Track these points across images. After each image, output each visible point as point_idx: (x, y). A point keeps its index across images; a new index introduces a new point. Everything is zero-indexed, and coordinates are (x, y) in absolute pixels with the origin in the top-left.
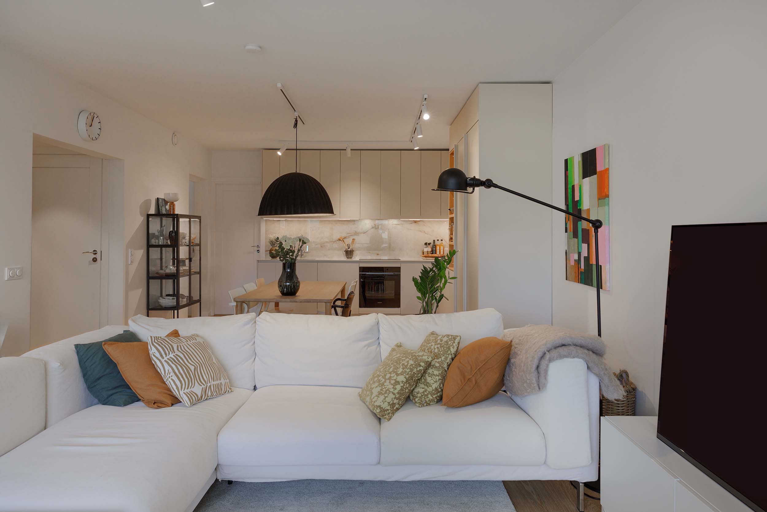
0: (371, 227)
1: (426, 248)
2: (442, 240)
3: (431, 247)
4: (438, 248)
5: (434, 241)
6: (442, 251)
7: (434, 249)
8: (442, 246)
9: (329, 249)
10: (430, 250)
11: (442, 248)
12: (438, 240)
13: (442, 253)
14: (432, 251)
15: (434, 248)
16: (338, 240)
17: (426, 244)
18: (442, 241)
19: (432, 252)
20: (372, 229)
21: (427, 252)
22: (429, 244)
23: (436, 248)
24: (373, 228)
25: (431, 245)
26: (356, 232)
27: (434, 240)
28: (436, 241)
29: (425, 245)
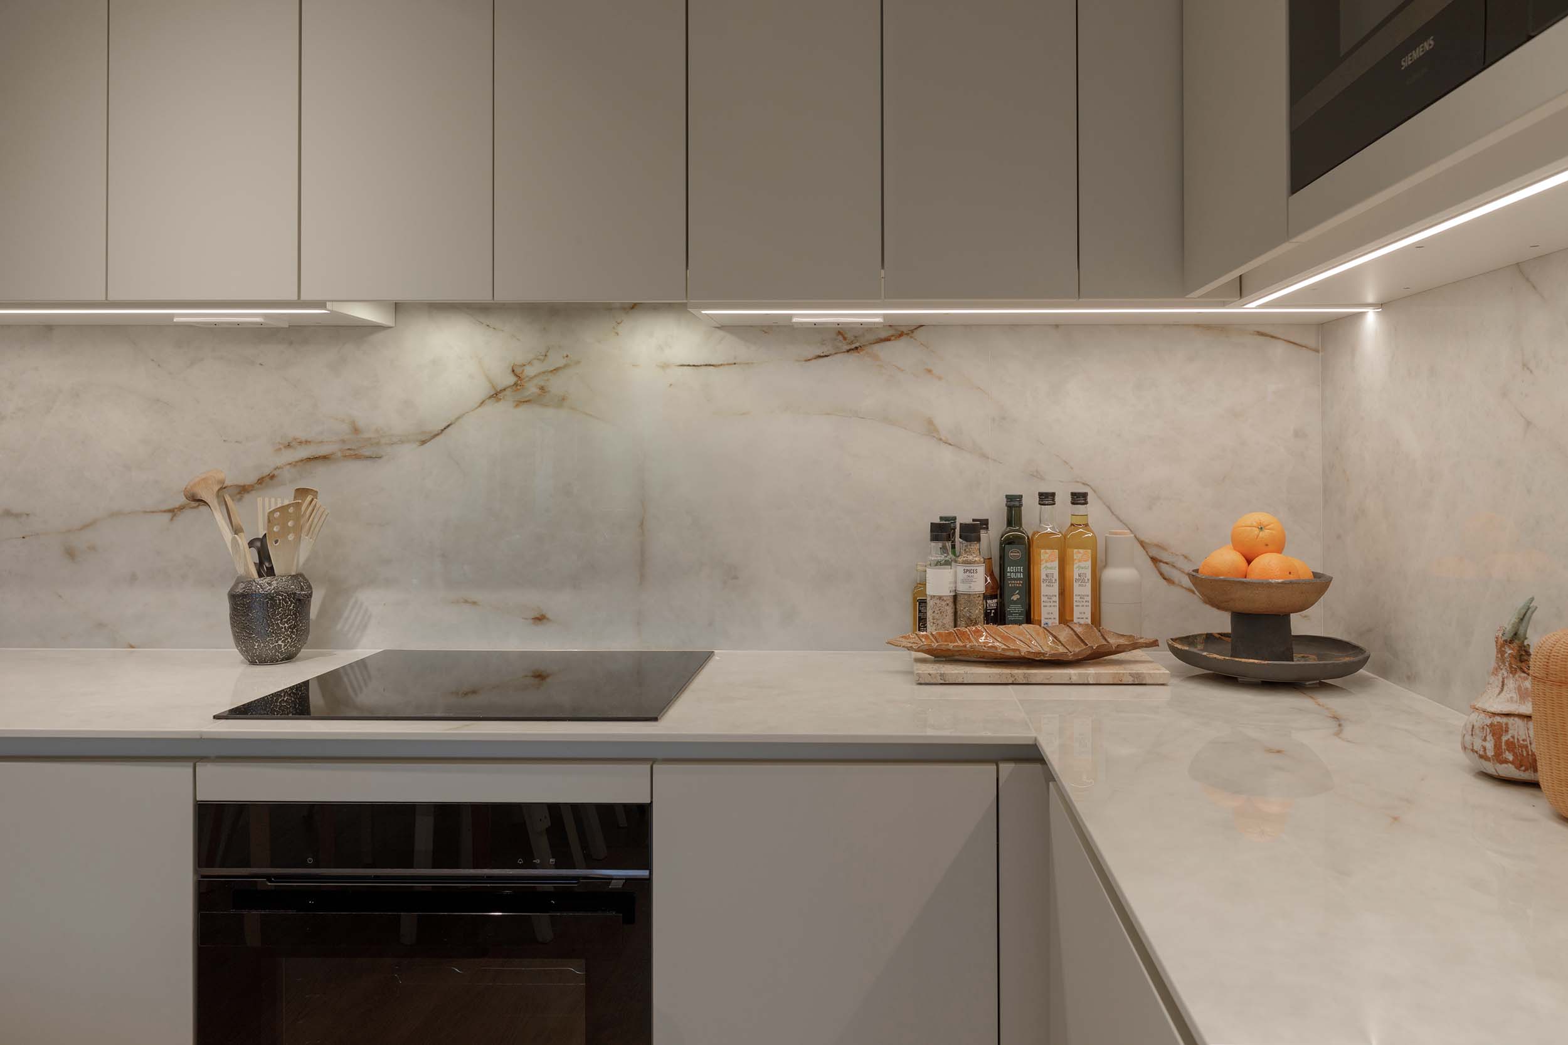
0: (481, 389)
1: (947, 563)
2: (1079, 498)
3: (988, 561)
4: (1047, 565)
5: (1014, 504)
6: (1082, 591)
7: (1014, 573)
8: (1081, 546)
9: (133, 578)
10: (978, 583)
11: (1081, 566)
12: (1046, 498)
13: (1082, 613)
14: (998, 588)
15: (1015, 563)
16: (182, 500)
17: (942, 531)
18: (1080, 509)
19: (992, 603)
20: (493, 408)
21: (955, 597)
22: (973, 531)
23: (1028, 563)
24: (496, 395)
25: (990, 538)
26: (356, 430)
27: (1010, 498)
28: (1031, 508)
29: (935, 538)
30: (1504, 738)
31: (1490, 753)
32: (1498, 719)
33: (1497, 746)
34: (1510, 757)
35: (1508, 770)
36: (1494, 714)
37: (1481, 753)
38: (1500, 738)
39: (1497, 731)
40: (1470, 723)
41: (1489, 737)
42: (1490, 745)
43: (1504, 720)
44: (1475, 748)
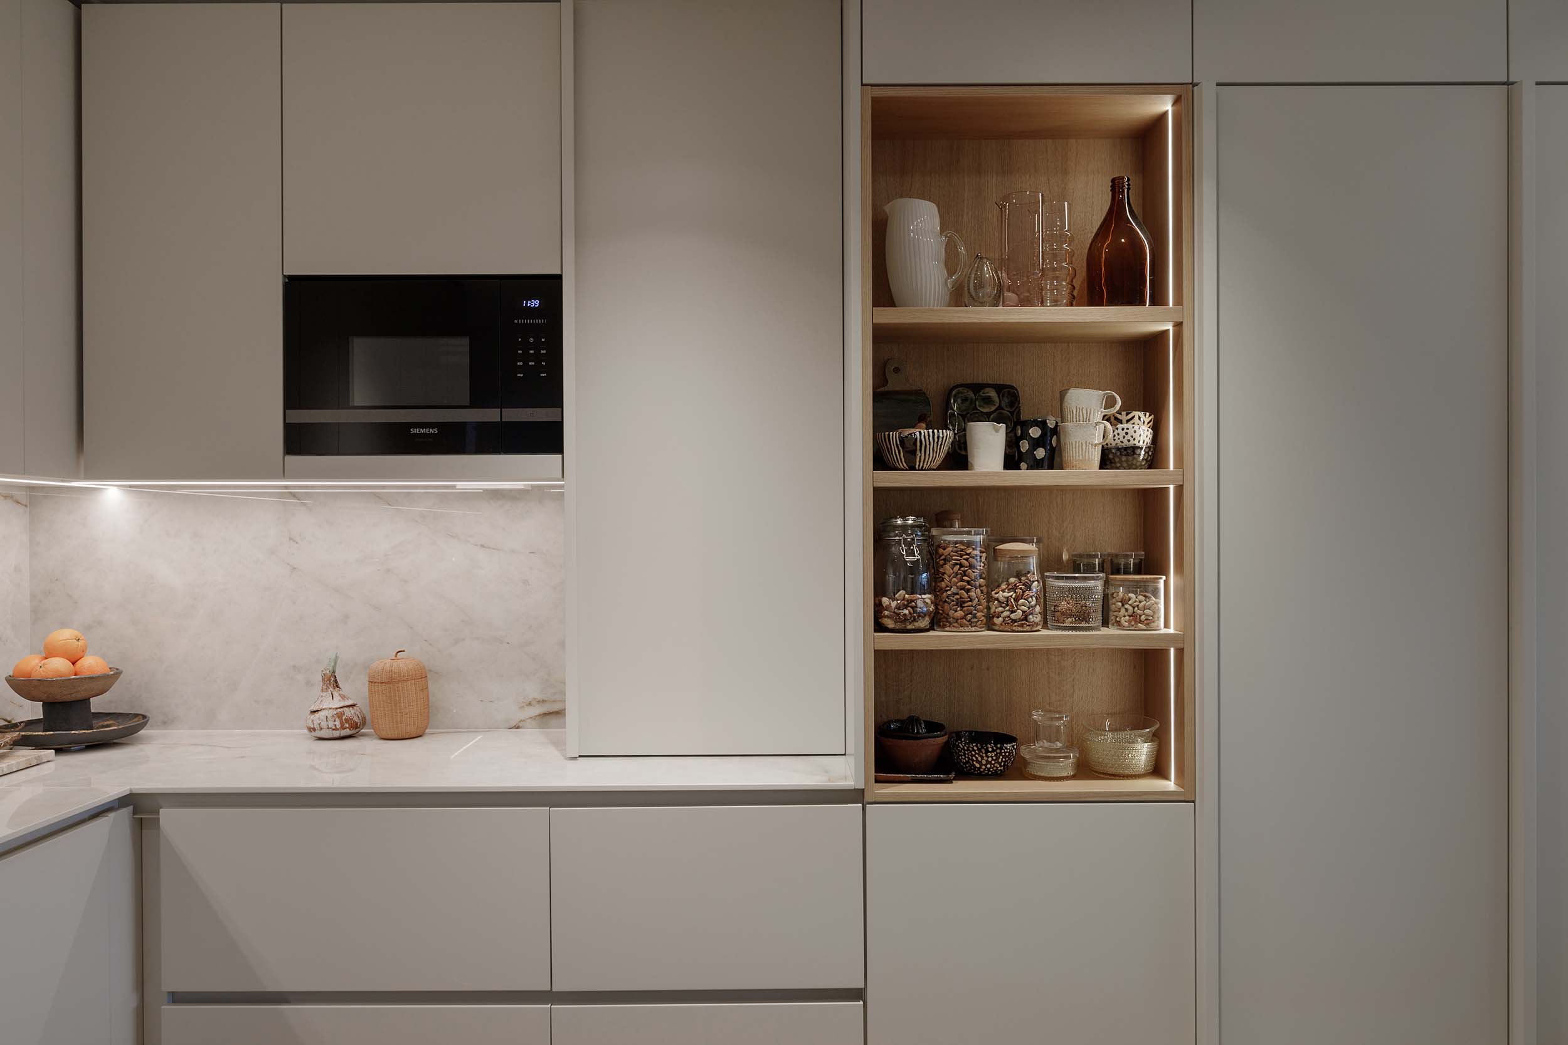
30: (344, 718)
31: (338, 726)
32: (339, 710)
33: (341, 722)
34: (347, 726)
35: (347, 732)
36: (337, 708)
37: (334, 728)
38: (342, 719)
39: (340, 715)
40: (324, 716)
41: (337, 719)
42: (338, 723)
43: (342, 710)
44: (330, 727)
